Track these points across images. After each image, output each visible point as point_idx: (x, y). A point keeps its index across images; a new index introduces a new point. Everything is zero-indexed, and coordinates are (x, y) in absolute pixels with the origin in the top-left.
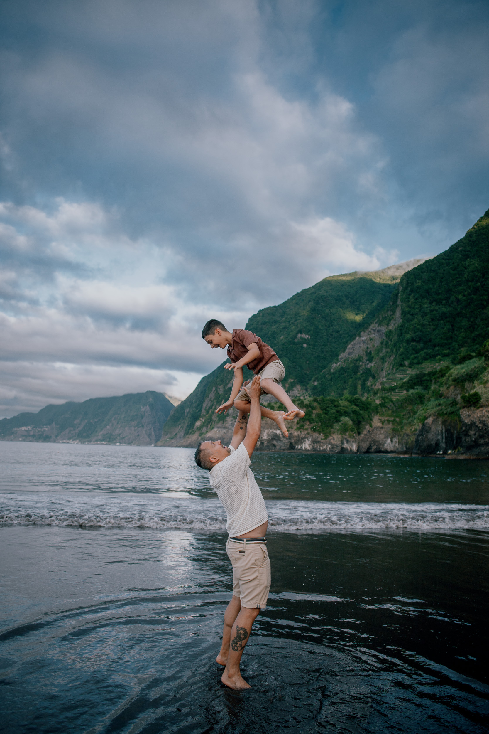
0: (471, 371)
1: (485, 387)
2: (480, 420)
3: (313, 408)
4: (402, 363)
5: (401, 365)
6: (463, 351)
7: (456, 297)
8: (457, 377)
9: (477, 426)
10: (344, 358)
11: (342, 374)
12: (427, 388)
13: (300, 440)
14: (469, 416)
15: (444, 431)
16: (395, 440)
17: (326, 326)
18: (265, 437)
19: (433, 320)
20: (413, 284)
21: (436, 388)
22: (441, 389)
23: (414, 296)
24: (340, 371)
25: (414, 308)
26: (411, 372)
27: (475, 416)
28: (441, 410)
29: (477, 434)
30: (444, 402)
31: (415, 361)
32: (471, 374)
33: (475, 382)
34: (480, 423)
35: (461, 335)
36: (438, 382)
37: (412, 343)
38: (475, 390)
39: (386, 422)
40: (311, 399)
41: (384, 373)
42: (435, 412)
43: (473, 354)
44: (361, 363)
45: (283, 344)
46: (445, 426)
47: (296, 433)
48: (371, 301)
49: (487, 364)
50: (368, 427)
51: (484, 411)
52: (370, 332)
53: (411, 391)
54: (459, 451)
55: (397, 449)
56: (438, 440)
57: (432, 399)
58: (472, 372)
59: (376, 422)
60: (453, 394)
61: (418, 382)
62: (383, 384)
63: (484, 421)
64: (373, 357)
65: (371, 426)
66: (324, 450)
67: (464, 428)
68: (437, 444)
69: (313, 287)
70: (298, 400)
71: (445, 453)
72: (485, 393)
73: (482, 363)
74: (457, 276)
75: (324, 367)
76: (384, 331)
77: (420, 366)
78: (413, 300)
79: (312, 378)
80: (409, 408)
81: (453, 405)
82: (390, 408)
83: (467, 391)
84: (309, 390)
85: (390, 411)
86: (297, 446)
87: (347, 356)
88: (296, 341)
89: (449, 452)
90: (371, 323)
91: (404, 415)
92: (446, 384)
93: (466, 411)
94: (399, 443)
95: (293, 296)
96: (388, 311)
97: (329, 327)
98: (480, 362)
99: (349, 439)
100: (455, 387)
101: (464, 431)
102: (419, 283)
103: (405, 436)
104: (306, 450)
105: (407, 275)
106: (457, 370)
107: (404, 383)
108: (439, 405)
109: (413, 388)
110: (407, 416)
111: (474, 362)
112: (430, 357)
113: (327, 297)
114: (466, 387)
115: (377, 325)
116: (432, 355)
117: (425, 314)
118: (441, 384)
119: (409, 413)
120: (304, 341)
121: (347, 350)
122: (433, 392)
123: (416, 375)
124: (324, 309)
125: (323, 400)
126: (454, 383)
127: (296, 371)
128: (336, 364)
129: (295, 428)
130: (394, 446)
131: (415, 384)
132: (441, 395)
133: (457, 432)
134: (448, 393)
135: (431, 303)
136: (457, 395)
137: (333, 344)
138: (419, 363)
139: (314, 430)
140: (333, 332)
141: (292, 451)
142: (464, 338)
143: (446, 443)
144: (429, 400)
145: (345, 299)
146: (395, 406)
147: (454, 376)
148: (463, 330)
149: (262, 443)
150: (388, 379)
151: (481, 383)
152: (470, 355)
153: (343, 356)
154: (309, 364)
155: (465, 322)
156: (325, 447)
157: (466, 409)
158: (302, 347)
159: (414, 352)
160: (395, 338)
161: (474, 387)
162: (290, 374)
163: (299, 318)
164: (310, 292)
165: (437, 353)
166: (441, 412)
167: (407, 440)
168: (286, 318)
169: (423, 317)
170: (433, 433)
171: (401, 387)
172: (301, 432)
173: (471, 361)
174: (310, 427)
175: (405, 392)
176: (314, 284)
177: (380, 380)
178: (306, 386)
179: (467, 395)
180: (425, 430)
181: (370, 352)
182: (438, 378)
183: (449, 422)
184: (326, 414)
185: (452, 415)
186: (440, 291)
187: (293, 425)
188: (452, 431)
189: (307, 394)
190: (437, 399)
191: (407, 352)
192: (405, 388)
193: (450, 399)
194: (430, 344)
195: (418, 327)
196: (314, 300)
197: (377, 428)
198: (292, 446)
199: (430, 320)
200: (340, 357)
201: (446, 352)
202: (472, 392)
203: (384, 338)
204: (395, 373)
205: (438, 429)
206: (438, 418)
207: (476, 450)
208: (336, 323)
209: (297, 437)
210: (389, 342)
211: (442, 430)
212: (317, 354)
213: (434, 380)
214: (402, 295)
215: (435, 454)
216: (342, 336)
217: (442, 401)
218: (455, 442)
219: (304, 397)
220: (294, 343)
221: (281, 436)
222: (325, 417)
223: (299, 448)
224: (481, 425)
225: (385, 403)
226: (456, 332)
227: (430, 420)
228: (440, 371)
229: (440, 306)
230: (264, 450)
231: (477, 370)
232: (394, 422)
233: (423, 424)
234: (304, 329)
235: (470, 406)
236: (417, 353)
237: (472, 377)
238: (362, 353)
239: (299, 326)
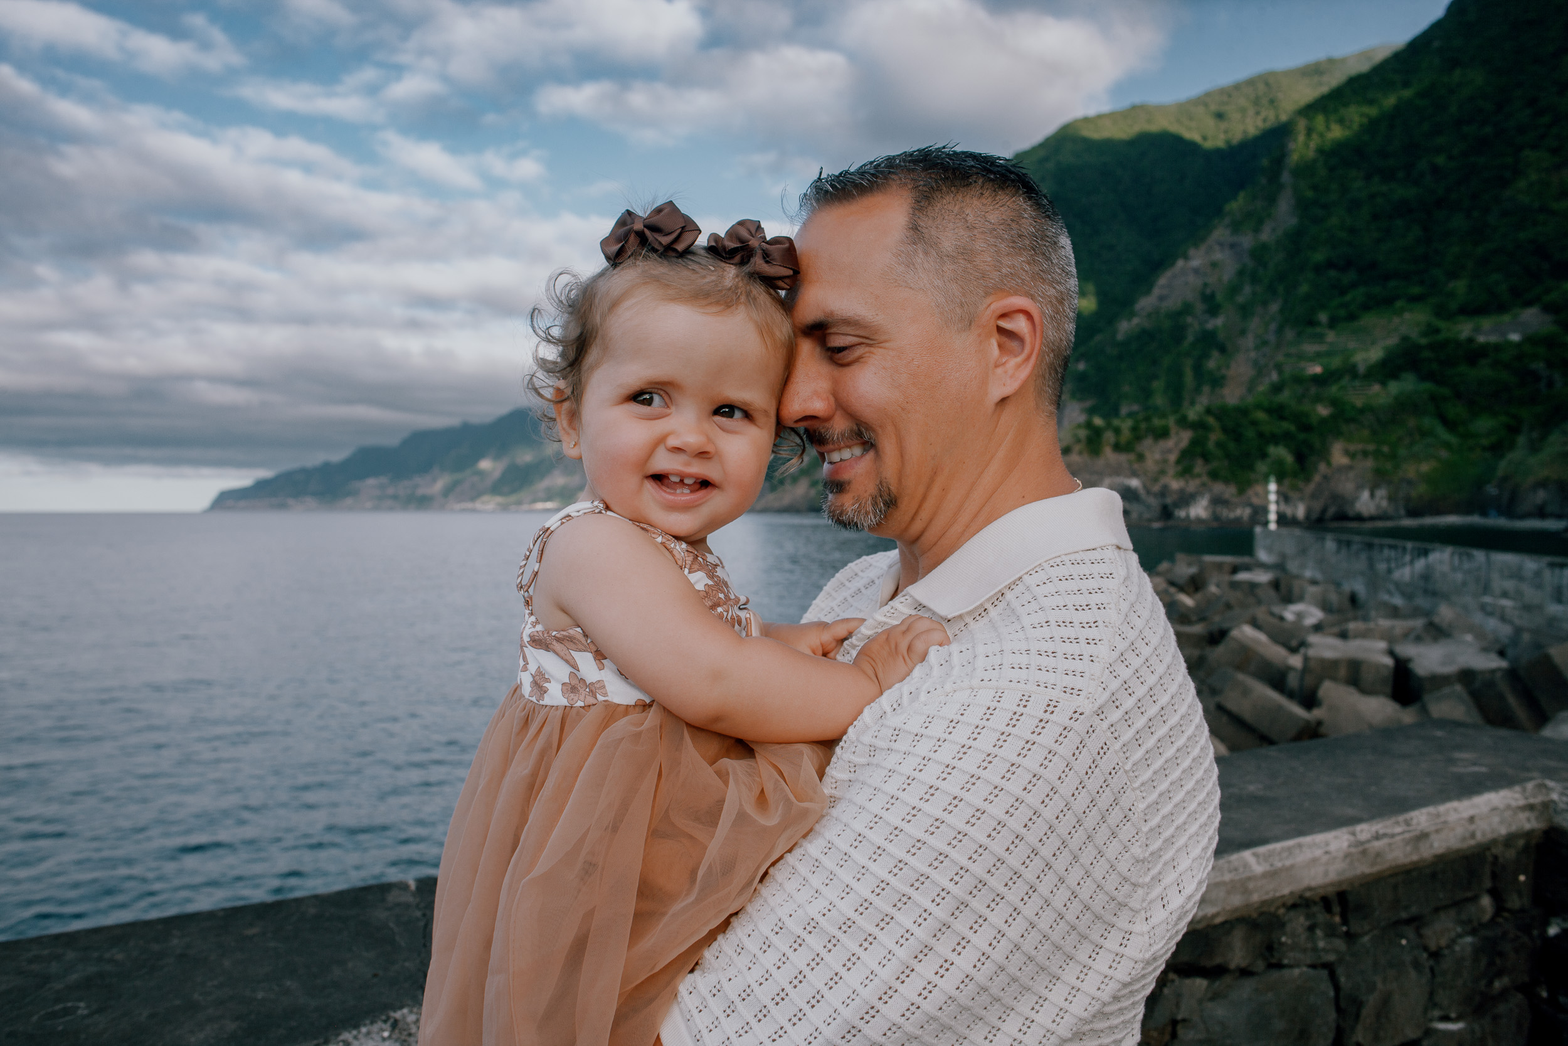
3: (1208, 428)
5: (1311, 323)
13: (1185, 500)
16: (1381, 493)
39: (1360, 455)
47: (1175, 485)
50: (1322, 467)
53: (1393, 387)
59: (1338, 455)
65: (1329, 464)
66: (1238, 520)
85: (1363, 430)
86: (1177, 513)
91: (1399, 439)
94: (1391, 499)
99: (1291, 494)
103: (1403, 484)
104: (1199, 520)
107: (1375, 366)
109: (1397, 380)
119: (1411, 435)
129: (1171, 471)
130: (1378, 506)
139: (1214, 475)
156: (1238, 512)
167: (1407, 494)
171: (1365, 376)
172: (1187, 482)
174: (1205, 470)
184: (1237, 440)
187: (1167, 467)
192: (1375, 377)
197: (1342, 469)
198: (1166, 513)
209: (1177, 492)
221: (1142, 492)
222: (1235, 447)
223: (1183, 516)
225: (1343, 412)
232: (1377, 454)
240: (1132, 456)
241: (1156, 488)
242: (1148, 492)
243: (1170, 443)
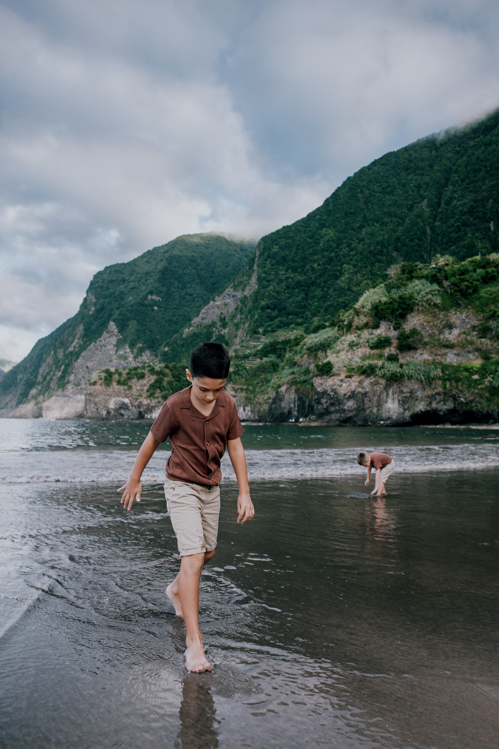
0: (324, 340)
1: (337, 357)
2: (331, 388)
3: (165, 375)
4: (257, 330)
5: (255, 332)
6: (316, 321)
7: (311, 266)
8: (310, 346)
9: (328, 394)
10: (197, 323)
11: (194, 340)
12: (280, 356)
13: (150, 409)
14: (322, 384)
15: (296, 399)
16: (248, 408)
17: (179, 288)
18: (112, 405)
19: (288, 287)
20: (270, 249)
21: (290, 356)
22: (295, 357)
23: (271, 262)
24: (192, 337)
25: (269, 274)
26: (265, 340)
27: (328, 385)
28: (294, 378)
29: (329, 402)
30: (298, 371)
31: (269, 329)
32: (325, 344)
33: (328, 351)
34: (332, 391)
35: (314, 304)
36: (293, 350)
37: (267, 310)
38: (328, 359)
39: (239, 390)
40: (163, 365)
41: (238, 340)
42: (289, 381)
43: (327, 324)
44: (214, 329)
45: (132, 306)
46: (297, 394)
47: (145, 402)
48: (227, 264)
49: (340, 334)
51: (335, 380)
52: (225, 296)
53: (265, 359)
54: (310, 419)
55: (250, 417)
56: (291, 408)
57: (286, 367)
58: (325, 342)
60: (307, 363)
61: (272, 350)
62: (237, 352)
63: (335, 389)
64: (227, 324)
67: (316, 396)
68: (290, 412)
69: (166, 245)
70: (148, 367)
71: (297, 420)
72: (338, 362)
73: (335, 333)
74: (313, 244)
75: (176, 332)
76: (239, 297)
77: (274, 334)
78: (269, 266)
79: (162, 343)
80: (262, 377)
81: (306, 374)
82: (244, 376)
83: (320, 359)
84: (159, 356)
85: (244, 380)
86: (146, 416)
87: (200, 320)
88: (146, 302)
89: (301, 420)
90: (227, 287)
91: (257, 383)
92: (300, 353)
93: (318, 379)
94: (252, 411)
95: (144, 253)
96: (243, 275)
97: (182, 289)
98: (333, 332)
100: (309, 355)
101: (316, 399)
102: (275, 249)
103: (258, 405)
105: (265, 239)
106: (312, 339)
107: (258, 351)
108: (293, 373)
109: (267, 357)
110: (260, 385)
111: (327, 332)
112: (284, 325)
113: (181, 257)
114: (318, 356)
115: (232, 290)
116: (287, 324)
117: (281, 281)
118: (296, 352)
119: (262, 381)
120: (156, 303)
121: (201, 315)
122: (288, 361)
123: (270, 343)
124: (177, 269)
125: (175, 367)
126: (307, 352)
127: (145, 336)
128: (189, 329)
129: (145, 396)
130: (247, 415)
131: (269, 352)
132: (295, 364)
133: (309, 400)
134: (301, 362)
135: (287, 270)
136: (310, 364)
137: (186, 308)
138: (273, 331)
140: (186, 294)
141: (142, 420)
142: (317, 308)
143: (298, 411)
144: (283, 369)
145: (199, 261)
146: (249, 374)
147: (308, 345)
148: (316, 300)
149: (108, 413)
150: (242, 346)
151: (334, 352)
152: (324, 325)
153: (196, 321)
154: (160, 328)
155: (318, 292)
157: (319, 377)
158: (153, 310)
159: (268, 319)
160: (250, 304)
161: (327, 356)
162: (139, 338)
163: (150, 278)
164: (162, 251)
165: (291, 321)
166: (294, 380)
167: (259, 409)
168: (136, 277)
169: (278, 284)
170: (286, 401)
171: (255, 355)
172: (151, 400)
173: (325, 330)
174: (161, 395)
175: (259, 360)
176: (167, 242)
177: (234, 348)
178: (156, 352)
179: (320, 363)
180: (278, 398)
181: (225, 317)
182: (293, 346)
183: (301, 390)
184: (179, 381)
185: (305, 384)
186: (296, 259)
187: (142, 393)
188: (304, 399)
189: (157, 360)
190: (291, 367)
191: (262, 319)
192: (259, 356)
193: (303, 367)
194: (284, 312)
195: (274, 294)
196: (167, 259)
198: (141, 416)
199: (285, 288)
200: (192, 322)
201: (300, 320)
202: (325, 361)
203: (239, 303)
204: (249, 341)
205: (291, 397)
206: (291, 386)
207: (327, 418)
208: (189, 286)
209: (146, 405)
210: (244, 309)
211: (295, 399)
212: (168, 317)
213: (288, 349)
214: (259, 260)
215: (288, 422)
216: (196, 299)
217: (295, 369)
218: (306, 410)
219: (154, 364)
220: (144, 305)
221: (130, 405)
222: (176, 385)
223: (149, 417)
224: (332, 393)
225: (239, 371)
226: (310, 301)
227: (283, 389)
228: (295, 340)
229: (296, 274)
230: (111, 420)
231: (330, 339)
232: (247, 390)
233: (277, 393)
234: (155, 291)
235: (323, 375)
236: (271, 321)
237: (324, 346)
238: (216, 318)
239: (150, 286)
240: (126, 387)
241: (136, 403)
242: (132, 406)
243: (145, 381)
